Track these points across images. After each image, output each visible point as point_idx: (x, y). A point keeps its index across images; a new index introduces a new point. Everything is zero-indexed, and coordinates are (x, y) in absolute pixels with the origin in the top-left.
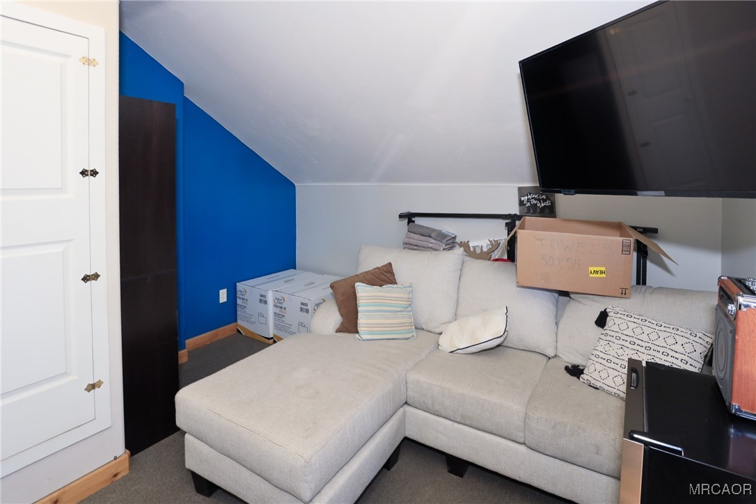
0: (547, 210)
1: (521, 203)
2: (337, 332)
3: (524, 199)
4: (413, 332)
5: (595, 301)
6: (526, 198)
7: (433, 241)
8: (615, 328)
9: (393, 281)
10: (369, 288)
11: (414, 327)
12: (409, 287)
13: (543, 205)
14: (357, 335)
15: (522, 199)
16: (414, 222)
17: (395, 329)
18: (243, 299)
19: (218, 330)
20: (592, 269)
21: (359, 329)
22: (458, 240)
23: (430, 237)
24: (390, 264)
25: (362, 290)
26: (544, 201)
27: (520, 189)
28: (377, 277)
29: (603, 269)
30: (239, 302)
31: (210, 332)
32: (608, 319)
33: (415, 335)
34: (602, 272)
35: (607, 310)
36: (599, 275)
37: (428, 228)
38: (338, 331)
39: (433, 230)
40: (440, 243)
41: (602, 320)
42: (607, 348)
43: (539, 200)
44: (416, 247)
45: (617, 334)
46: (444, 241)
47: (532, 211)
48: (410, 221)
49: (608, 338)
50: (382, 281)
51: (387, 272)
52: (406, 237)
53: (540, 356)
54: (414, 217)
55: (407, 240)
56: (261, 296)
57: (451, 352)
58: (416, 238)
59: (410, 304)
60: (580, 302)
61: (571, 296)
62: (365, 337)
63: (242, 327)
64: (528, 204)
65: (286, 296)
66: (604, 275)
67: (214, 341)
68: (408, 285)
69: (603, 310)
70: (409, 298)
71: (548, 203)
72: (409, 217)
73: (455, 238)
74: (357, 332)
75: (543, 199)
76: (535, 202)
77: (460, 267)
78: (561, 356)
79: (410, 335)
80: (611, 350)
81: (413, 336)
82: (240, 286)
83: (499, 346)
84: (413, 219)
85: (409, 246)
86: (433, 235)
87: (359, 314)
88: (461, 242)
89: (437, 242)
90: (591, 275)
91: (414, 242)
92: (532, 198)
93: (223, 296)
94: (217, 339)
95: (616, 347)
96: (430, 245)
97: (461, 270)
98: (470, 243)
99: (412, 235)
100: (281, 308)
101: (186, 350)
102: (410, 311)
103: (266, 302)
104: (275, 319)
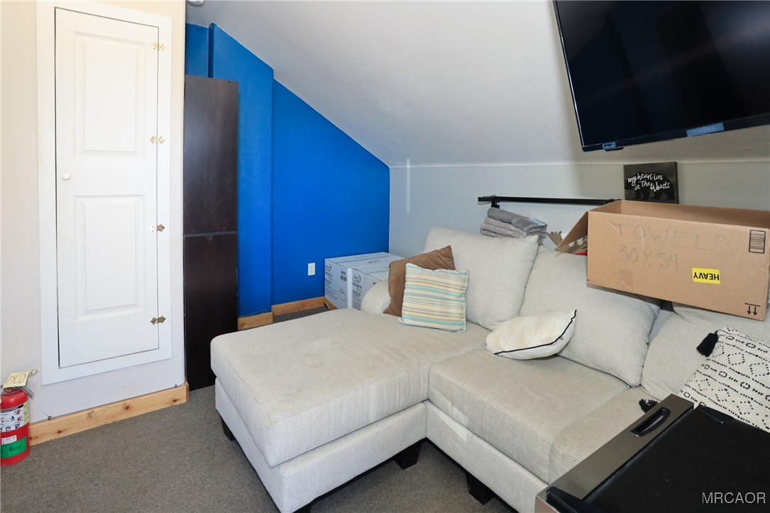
0: (664, 195)
1: (628, 186)
2: (384, 312)
3: (633, 180)
4: (462, 325)
5: (703, 318)
6: (635, 179)
7: (513, 228)
8: (723, 359)
9: (451, 266)
10: (420, 270)
11: (464, 320)
12: (465, 274)
13: (658, 188)
14: (400, 318)
15: (630, 180)
16: (498, 207)
17: (440, 318)
18: (329, 274)
19: (306, 300)
20: (698, 271)
21: (403, 312)
22: (549, 230)
23: (511, 223)
24: (449, 248)
25: (412, 271)
26: (660, 182)
27: (626, 168)
28: (432, 261)
29: (716, 272)
30: (326, 277)
31: (297, 302)
32: (717, 345)
33: (464, 328)
34: (713, 277)
35: (718, 334)
36: (708, 281)
37: (510, 213)
38: (386, 312)
39: (516, 216)
40: (521, 231)
41: (707, 346)
42: (704, 385)
43: (653, 182)
44: (494, 234)
45: (723, 369)
46: (525, 229)
47: (642, 196)
48: (494, 205)
49: (709, 372)
50: (438, 265)
51: (444, 256)
52: (485, 223)
53: (616, 380)
54: (499, 202)
55: (485, 226)
56: (342, 272)
57: (496, 354)
58: (495, 225)
59: (465, 293)
60: (682, 317)
61: (675, 308)
62: (407, 321)
63: (327, 301)
64: (638, 187)
65: (362, 275)
66: (716, 282)
67: (302, 310)
68: (464, 271)
69: (714, 332)
70: (464, 287)
71: (665, 186)
72: (494, 201)
73: (544, 227)
74: (401, 316)
75: (658, 181)
76: (647, 184)
77: (533, 258)
78: (645, 386)
79: (457, 328)
80: (709, 388)
81: (461, 330)
82: (328, 262)
83: (556, 355)
84: (498, 204)
85: (486, 232)
86: (514, 221)
87: (405, 296)
88: (552, 233)
89: (517, 229)
90: (695, 280)
91: (491, 228)
92: (643, 179)
93: (312, 269)
94: (305, 309)
95: (716, 386)
96: (509, 233)
97: (534, 262)
98: (562, 234)
99: (491, 220)
100: (358, 286)
101: (271, 313)
102: (462, 301)
103: (345, 279)
104: (353, 297)
